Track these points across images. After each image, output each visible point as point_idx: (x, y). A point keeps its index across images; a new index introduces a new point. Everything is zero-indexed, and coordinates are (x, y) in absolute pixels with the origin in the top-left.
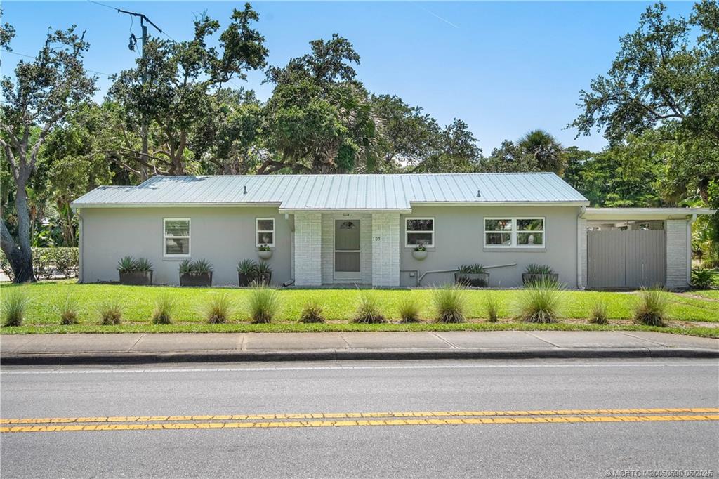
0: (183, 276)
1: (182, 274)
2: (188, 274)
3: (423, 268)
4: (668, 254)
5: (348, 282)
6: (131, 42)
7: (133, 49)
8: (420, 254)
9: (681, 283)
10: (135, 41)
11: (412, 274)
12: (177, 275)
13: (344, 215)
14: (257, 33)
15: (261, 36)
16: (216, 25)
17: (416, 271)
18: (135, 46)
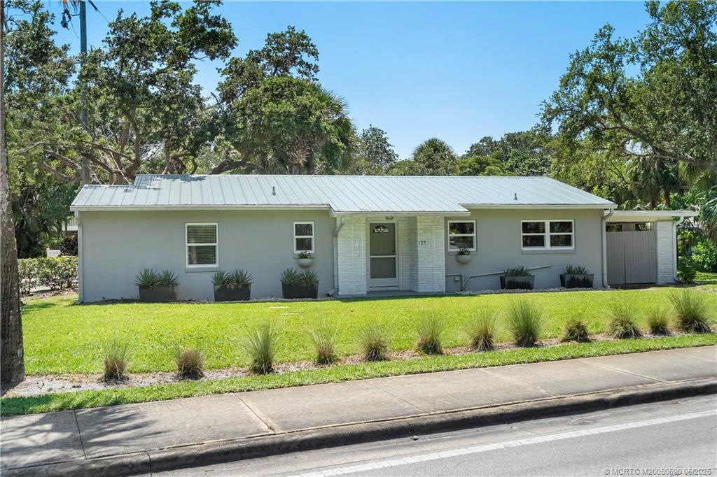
0: (218, 290)
1: (218, 287)
2: (226, 286)
3: (468, 271)
4: (659, 253)
5: (384, 289)
6: (64, 18)
7: (67, 27)
8: (465, 258)
9: (669, 278)
10: (70, 17)
11: (457, 279)
12: (211, 289)
13: (387, 218)
14: (224, 20)
15: (227, 23)
16: (175, 8)
17: (461, 275)
18: (69, 24)
